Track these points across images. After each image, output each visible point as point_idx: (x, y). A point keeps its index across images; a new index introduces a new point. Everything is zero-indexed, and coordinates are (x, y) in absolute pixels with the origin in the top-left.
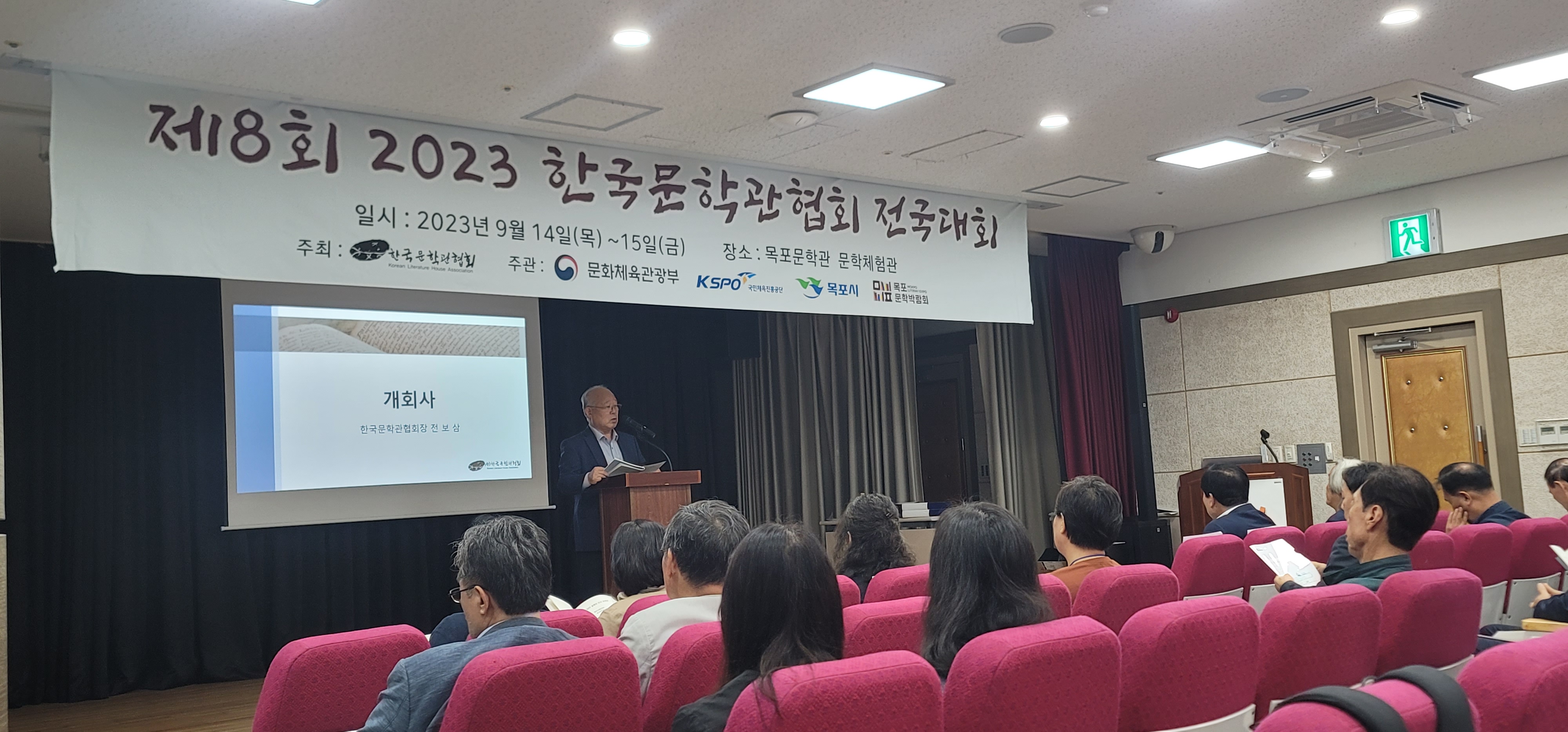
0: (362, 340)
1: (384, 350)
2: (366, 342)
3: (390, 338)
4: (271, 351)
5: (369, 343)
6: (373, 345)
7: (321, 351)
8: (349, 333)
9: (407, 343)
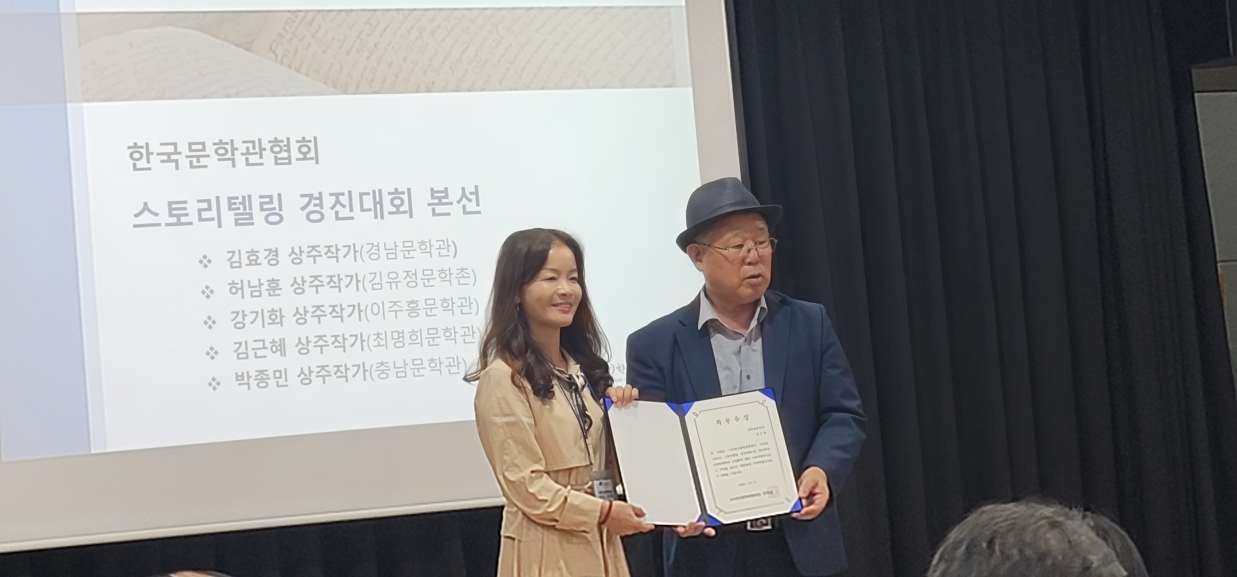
0: (282, 63)
1: (335, 87)
2: (290, 67)
3: (348, 53)
4: (65, 102)
5: (298, 70)
6: (307, 75)
7: (183, 97)
8: (248, 47)
9: (390, 64)
